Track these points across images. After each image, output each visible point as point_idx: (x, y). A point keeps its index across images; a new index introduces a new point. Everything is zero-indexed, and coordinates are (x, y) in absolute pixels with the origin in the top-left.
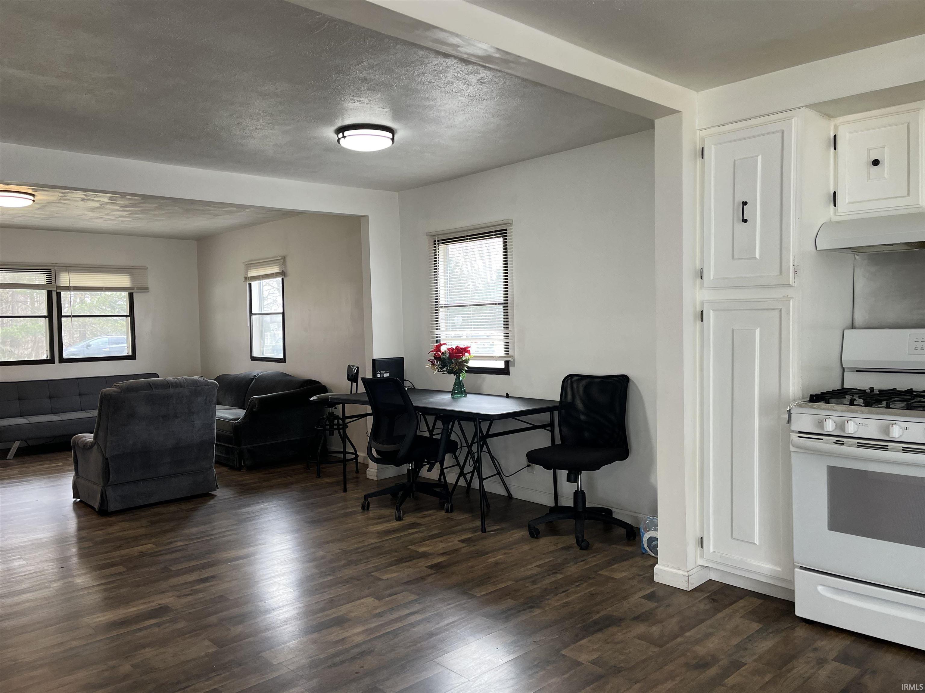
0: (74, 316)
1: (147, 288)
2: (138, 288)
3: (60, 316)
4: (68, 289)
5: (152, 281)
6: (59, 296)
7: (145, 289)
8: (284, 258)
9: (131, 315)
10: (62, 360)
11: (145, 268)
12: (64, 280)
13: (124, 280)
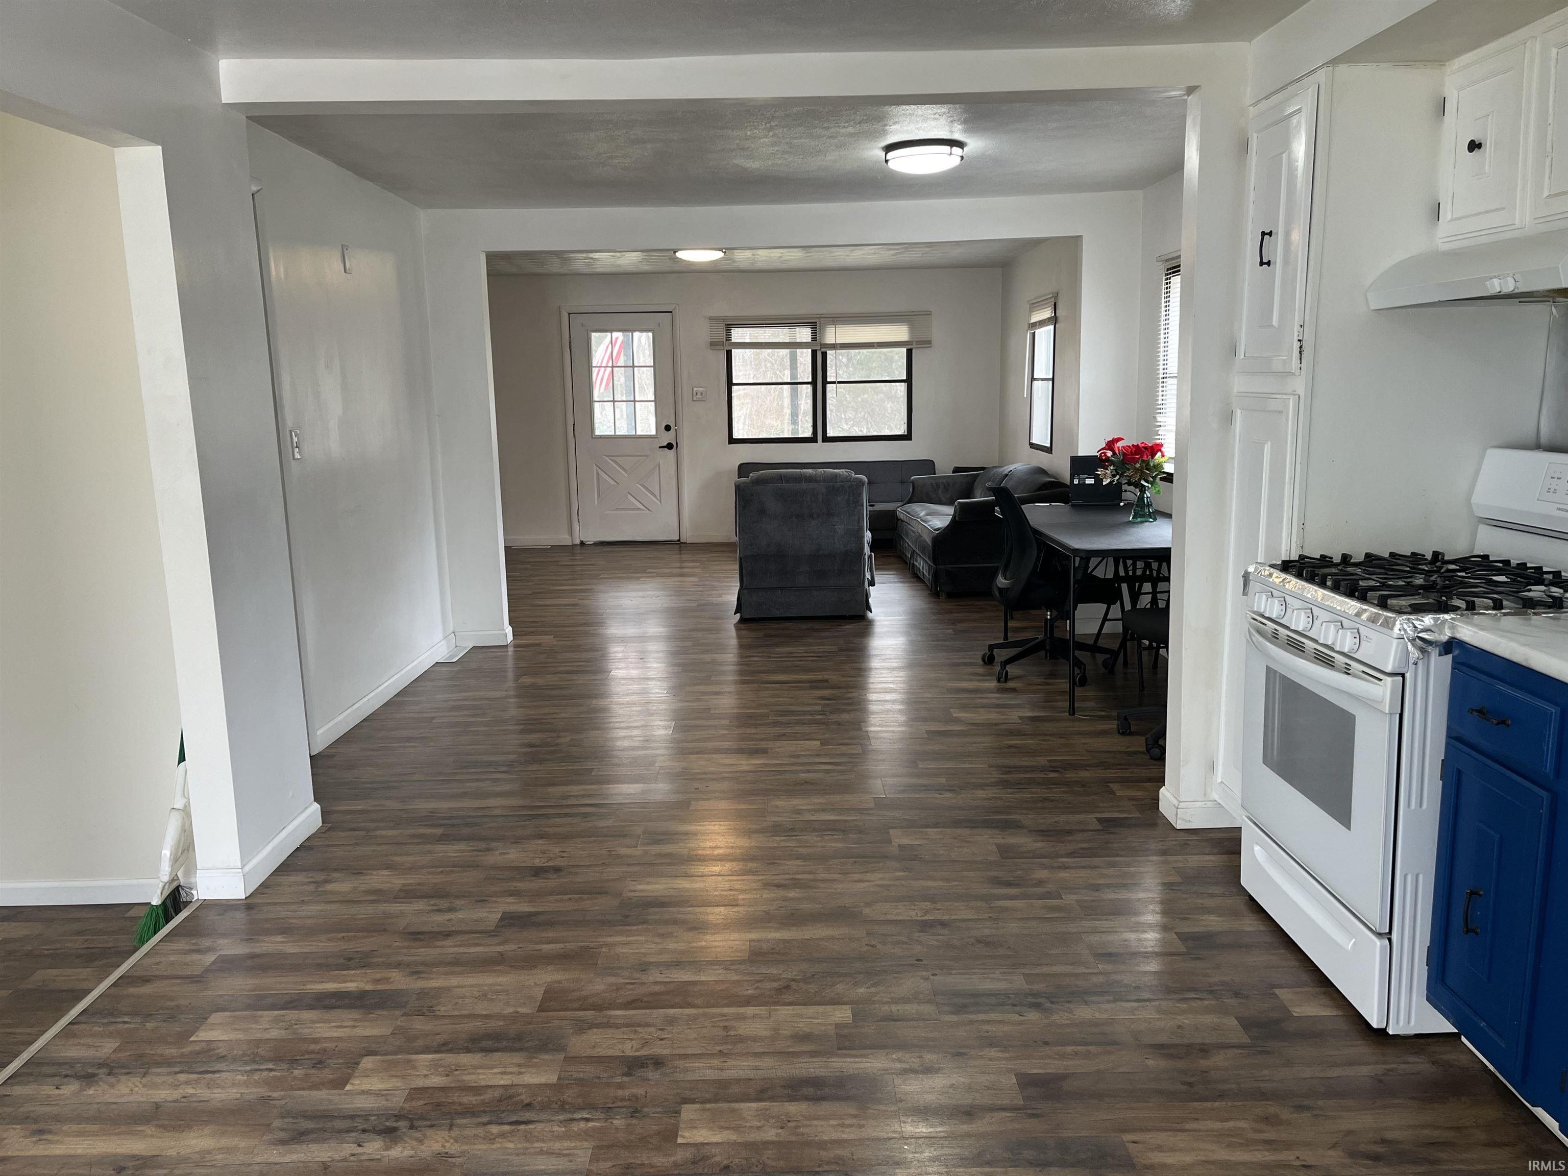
0: (840, 382)
1: (929, 342)
2: (918, 342)
3: (825, 382)
4: (834, 346)
5: (937, 334)
6: (824, 355)
7: (926, 343)
8: (1056, 296)
9: (909, 381)
10: (826, 439)
11: (929, 314)
12: (832, 335)
13: (900, 332)
